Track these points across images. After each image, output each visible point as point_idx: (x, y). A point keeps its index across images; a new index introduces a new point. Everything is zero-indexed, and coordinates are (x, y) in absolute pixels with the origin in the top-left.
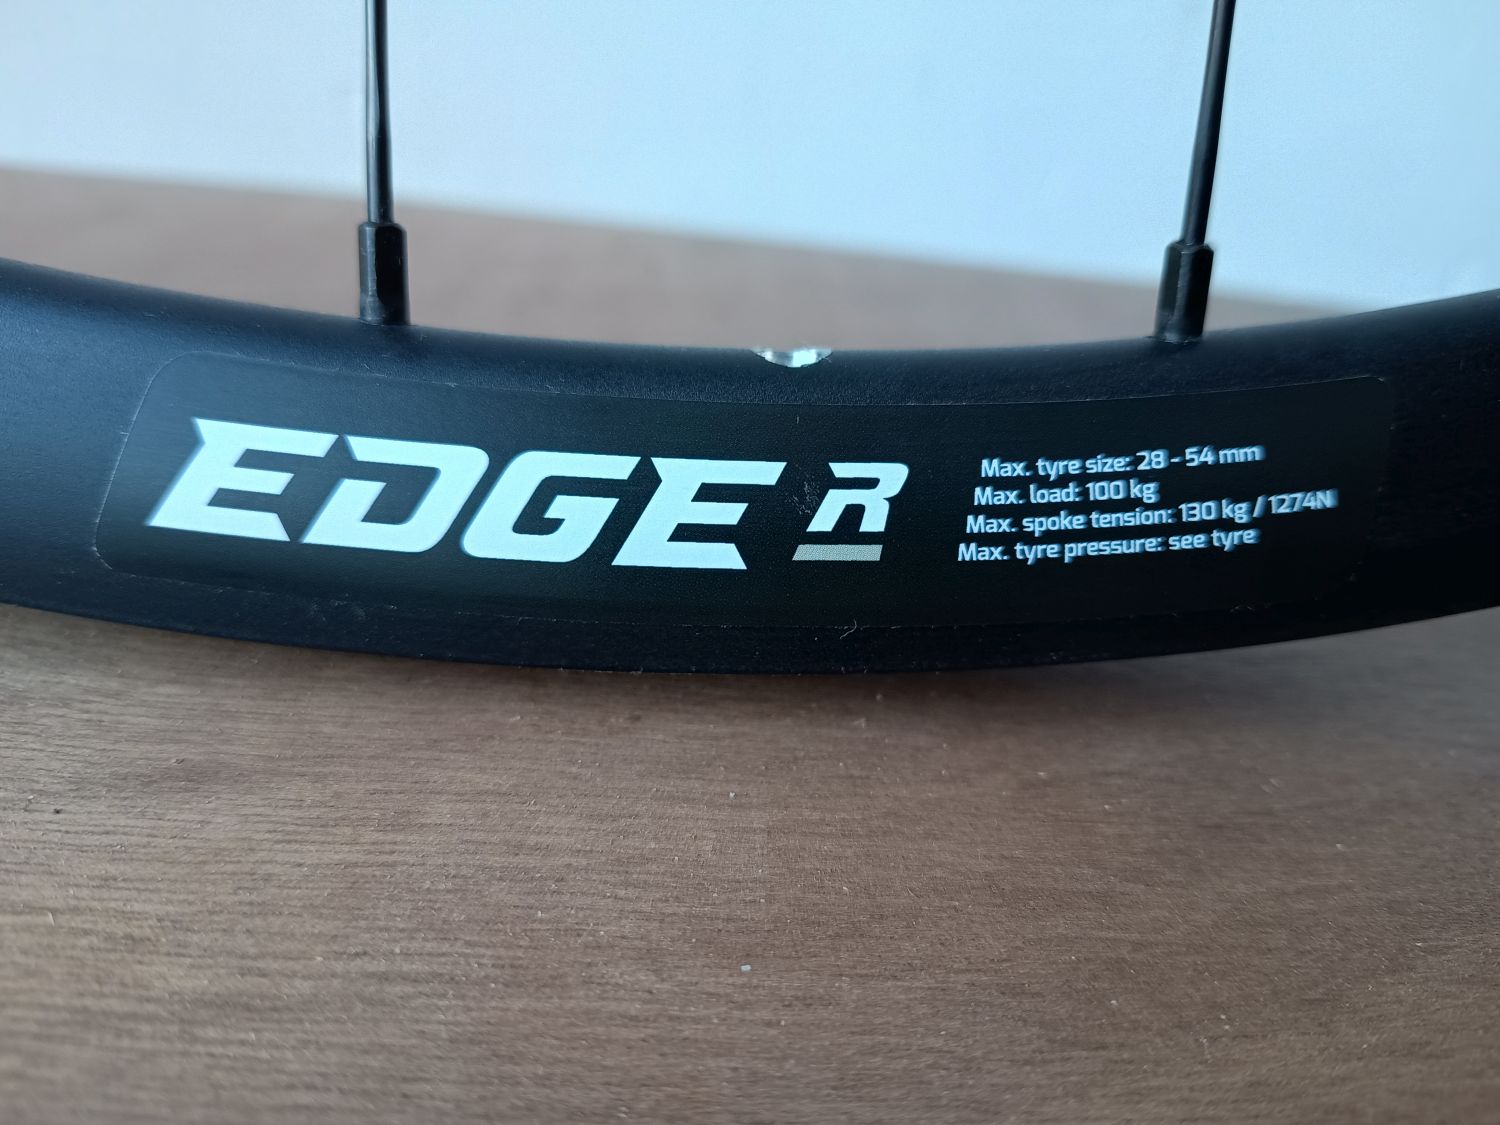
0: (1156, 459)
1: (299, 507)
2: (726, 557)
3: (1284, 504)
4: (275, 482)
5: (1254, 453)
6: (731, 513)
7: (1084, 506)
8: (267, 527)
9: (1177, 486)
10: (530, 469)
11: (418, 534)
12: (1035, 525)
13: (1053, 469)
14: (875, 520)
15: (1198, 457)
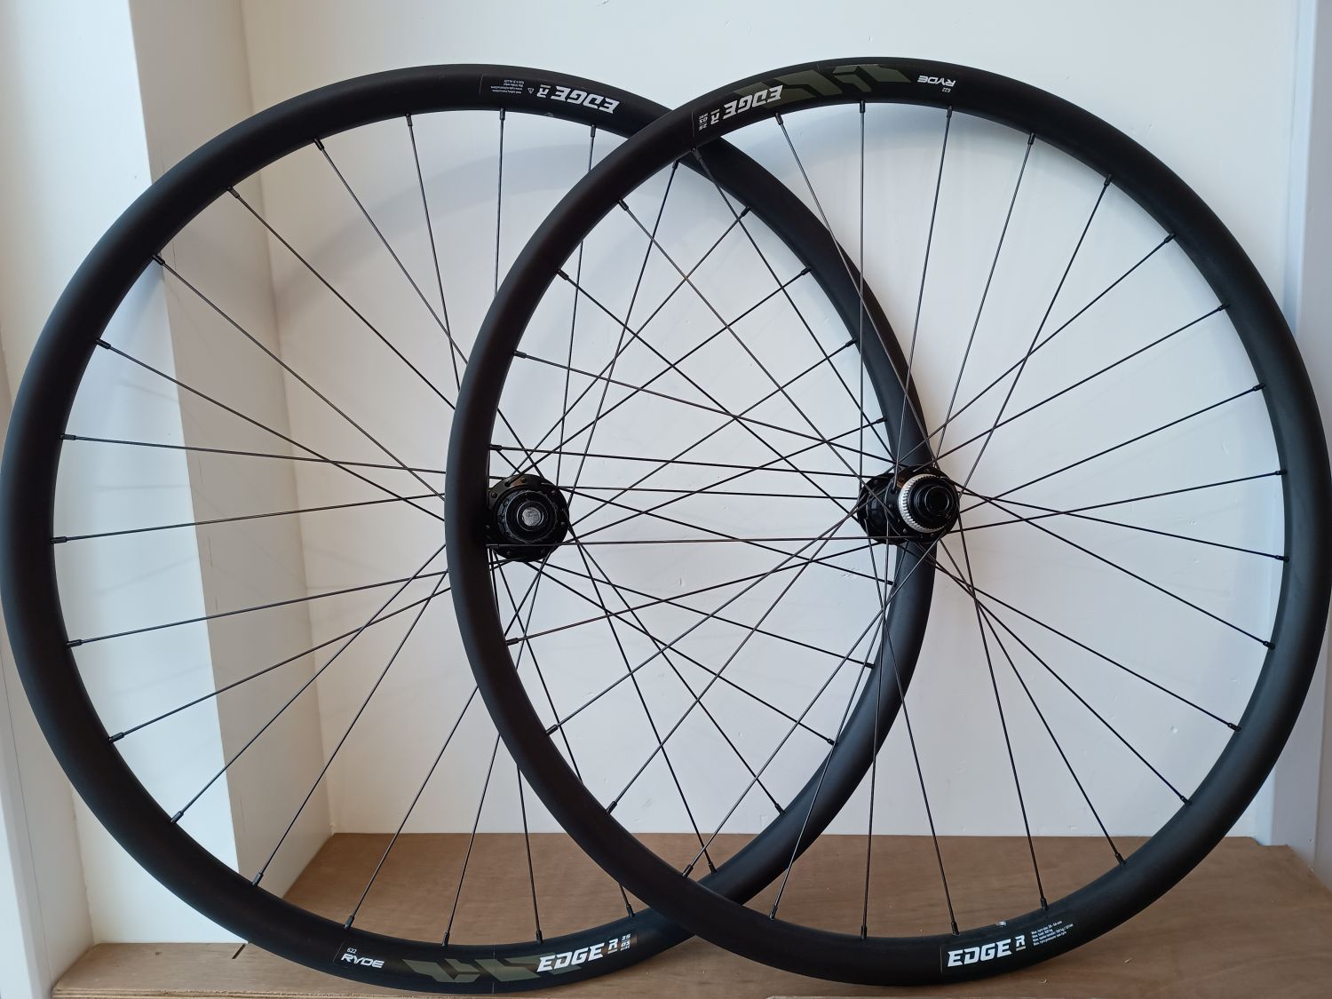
0: (1050, 926)
1: (962, 959)
2: (1009, 953)
3: (1067, 927)
4: (959, 957)
5: (1060, 922)
6: (1007, 947)
7: (1045, 934)
8: (960, 963)
9: (1054, 929)
10: (984, 948)
11: (975, 960)
12: (1041, 938)
13: (1039, 931)
14: (1023, 943)
15: (1055, 924)
